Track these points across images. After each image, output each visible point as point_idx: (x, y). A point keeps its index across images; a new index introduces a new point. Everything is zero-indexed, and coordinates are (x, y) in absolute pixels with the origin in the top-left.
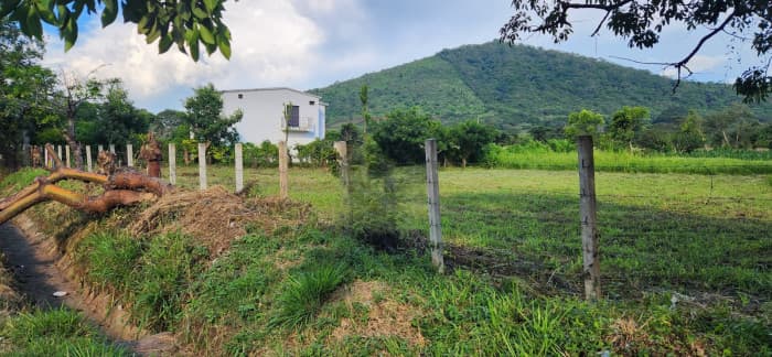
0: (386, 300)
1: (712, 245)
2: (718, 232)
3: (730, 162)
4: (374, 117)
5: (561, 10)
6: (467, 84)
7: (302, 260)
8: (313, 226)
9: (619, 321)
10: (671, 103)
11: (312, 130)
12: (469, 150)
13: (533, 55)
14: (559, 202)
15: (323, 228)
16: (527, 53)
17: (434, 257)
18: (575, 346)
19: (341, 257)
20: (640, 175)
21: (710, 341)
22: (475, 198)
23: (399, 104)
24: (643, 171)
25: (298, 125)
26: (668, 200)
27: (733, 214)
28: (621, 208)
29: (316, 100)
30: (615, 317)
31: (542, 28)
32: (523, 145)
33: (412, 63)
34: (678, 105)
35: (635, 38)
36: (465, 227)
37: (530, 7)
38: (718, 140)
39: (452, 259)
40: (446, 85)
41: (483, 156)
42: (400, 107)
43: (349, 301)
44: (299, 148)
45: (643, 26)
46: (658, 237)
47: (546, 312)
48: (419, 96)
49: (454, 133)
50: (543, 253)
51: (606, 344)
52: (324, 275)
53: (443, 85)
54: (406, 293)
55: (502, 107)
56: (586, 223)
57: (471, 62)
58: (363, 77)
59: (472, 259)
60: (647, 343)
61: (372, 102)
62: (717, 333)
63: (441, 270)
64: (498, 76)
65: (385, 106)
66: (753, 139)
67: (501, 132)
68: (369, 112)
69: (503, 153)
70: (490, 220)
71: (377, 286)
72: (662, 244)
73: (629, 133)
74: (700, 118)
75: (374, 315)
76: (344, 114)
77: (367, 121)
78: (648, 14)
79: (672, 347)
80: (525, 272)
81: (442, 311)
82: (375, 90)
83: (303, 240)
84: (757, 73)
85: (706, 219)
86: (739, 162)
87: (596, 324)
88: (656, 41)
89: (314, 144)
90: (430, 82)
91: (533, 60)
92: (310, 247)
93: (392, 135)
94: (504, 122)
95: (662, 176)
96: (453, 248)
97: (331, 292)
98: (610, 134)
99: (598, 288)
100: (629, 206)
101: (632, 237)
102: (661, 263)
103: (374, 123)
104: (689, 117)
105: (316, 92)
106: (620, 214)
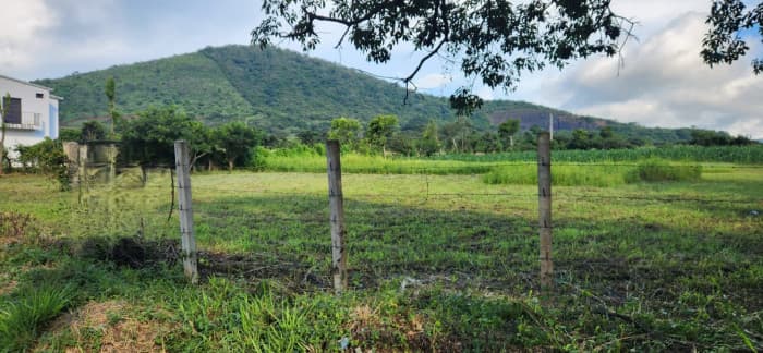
0: (124, 320)
1: (440, 234)
2: (445, 222)
3: (457, 164)
4: (125, 115)
5: (308, 20)
6: (234, 86)
7: (15, 285)
8: (33, 242)
9: (358, 309)
10: (416, 114)
11: (40, 128)
12: (236, 152)
13: (299, 61)
14: (321, 203)
15: (45, 244)
16: (292, 59)
17: (185, 268)
18: (318, 338)
19: (68, 278)
20: (392, 176)
21: (427, 316)
22: (240, 202)
23: (156, 102)
24: (393, 173)
25: (19, 122)
26: (410, 197)
27: (456, 208)
28: (373, 206)
29: (46, 92)
30: (355, 306)
31: (291, 36)
32: (291, 148)
33: (170, 59)
34: (421, 115)
35: (373, 54)
36: (227, 232)
37: (279, 13)
38: (450, 145)
39: (209, 267)
40: (212, 84)
41: (250, 159)
42: (159, 105)
43: (76, 327)
44: (21, 150)
45: (379, 43)
46: (402, 230)
47: (295, 309)
48: (180, 94)
49: (219, 135)
50: (302, 252)
51: (345, 332)
52: (44, 300)
53: (209, 84)
54: (150, 309)
55: (270, 110)
56: (335, 221)
57: (237, 62)
58: (110, 69)
59: (229, 265)
60: (379, 326)
61: (123, 98)
62: (433, 309)
63: (194, 280)
64: (266, 79)
65: (140, 104)
66: (474, 145)
67: (269, 135)
68: (117, 108)
69: (272, 156)
70: (253, 223)
71: (114, 306)
72: (403, 236)
73: (383, 139)
74: (436, 127)
75: (109, 338)
76: (85, 110)
77: (114, 119)
78: (382, 32)
79: (398, 326)
80: (282, 272)
81: (191, 323)
82: (127, 85)
83: (16, 262)
84: (465, 91)
85: (438, 213)
86: (464, 164)
87: (337, 315)
88: (389, 58)
89: (43, 144)
90: (192, 79)
91: (299, 65)
92: (26, 269)
93: (146, 135)
94: (273, 126)
95: (408, 176)
96: (210, 256)
97: (54, 319)
98: (367, 139)
99: (345, 281)
100: (380, 203)
101: (380, 231)
102: (401, 253)
103: (124, 121)
104: (429, 125)
105: (46, 83)
106: (372, 211)
